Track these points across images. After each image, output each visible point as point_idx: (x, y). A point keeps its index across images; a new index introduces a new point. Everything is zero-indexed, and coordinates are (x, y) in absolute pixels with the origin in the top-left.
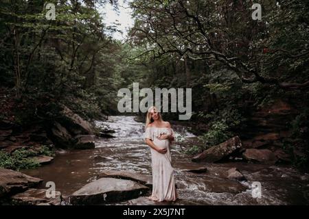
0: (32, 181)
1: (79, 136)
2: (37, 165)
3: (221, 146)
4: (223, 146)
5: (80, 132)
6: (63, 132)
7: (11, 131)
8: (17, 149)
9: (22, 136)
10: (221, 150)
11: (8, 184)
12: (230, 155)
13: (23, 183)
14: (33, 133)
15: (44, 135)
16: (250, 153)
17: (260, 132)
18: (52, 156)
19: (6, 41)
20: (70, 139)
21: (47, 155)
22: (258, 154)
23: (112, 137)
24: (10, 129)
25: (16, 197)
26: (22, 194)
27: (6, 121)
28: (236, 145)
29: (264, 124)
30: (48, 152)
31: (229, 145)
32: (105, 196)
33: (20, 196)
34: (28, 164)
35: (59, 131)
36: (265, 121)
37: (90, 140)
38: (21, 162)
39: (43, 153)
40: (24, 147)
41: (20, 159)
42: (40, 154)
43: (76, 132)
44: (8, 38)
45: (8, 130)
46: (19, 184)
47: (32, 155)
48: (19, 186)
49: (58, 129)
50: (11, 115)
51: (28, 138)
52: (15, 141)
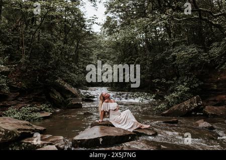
0: (38, 128)
1: (70, 98)
2: (39, 119)
3: (185, 104)
4: (187, 104)
5: (70, 96)
6: (57, 96)
7: (18, 93)
8: (24, 106)
9: (26, 97)
10: (185, 107)
11: (19, 130)
12: (193, 110)
13: (31, 130)
14: (35, 95)
15: (44, 97)
16: (209, 109)
17: (212, 95)
18: (51, 112)
19: (13, 31)
20: (63, 101)
21: (47, 111)
22: (216, 110)
23: (93, 101)
24: (18, 91)
25: (25, 141)
26: (31, 139)
27: (14, 86)
28: (197, 103)
29: (215, 88)
30: (47, 109)
31: (191, 103)
32: (101, 140)
33: (29, 140)
34: (32, 118)
35: (55, 95)
36: (215, 86)
37: (78, 101)
38: (27, 116)
39: (44, 110)
40: (29, 105)
41: (26, 114)
42: (41, 111)
43: (67, 96)
44: (15, 29)
45: (16, 92)
46: (28, 130)
47: (35, 111)
48: (28, 132)
49: (54, 93)
50: (18, 82)
51: (31, 99)
52: (21, 101)
